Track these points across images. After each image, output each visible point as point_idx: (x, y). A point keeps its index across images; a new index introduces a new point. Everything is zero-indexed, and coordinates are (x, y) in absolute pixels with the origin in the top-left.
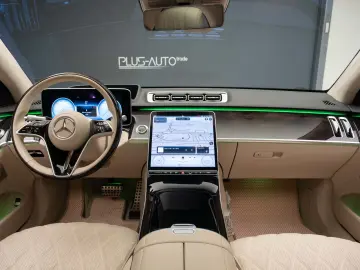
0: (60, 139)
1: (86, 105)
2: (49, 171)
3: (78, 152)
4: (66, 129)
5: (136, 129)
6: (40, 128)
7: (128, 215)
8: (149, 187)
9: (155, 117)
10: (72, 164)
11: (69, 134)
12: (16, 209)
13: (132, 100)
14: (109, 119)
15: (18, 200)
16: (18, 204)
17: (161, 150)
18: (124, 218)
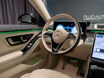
0: (56, 38)
1: (68, 28)
2: (50, 50)
3: (61, 45)
4: (58, 35)
5: (87, 39)
6: (50, 34)
7: (79, 74)
8: (90, 67)
9: (97, 35)
10: (59, 49)
11: (59, 37)
12: (42, 61)
13: (87, 27)
14: (76, 33)
15: (43, 58)
16: (43, 59)
17: (99, 50)
18: (77, 75)
